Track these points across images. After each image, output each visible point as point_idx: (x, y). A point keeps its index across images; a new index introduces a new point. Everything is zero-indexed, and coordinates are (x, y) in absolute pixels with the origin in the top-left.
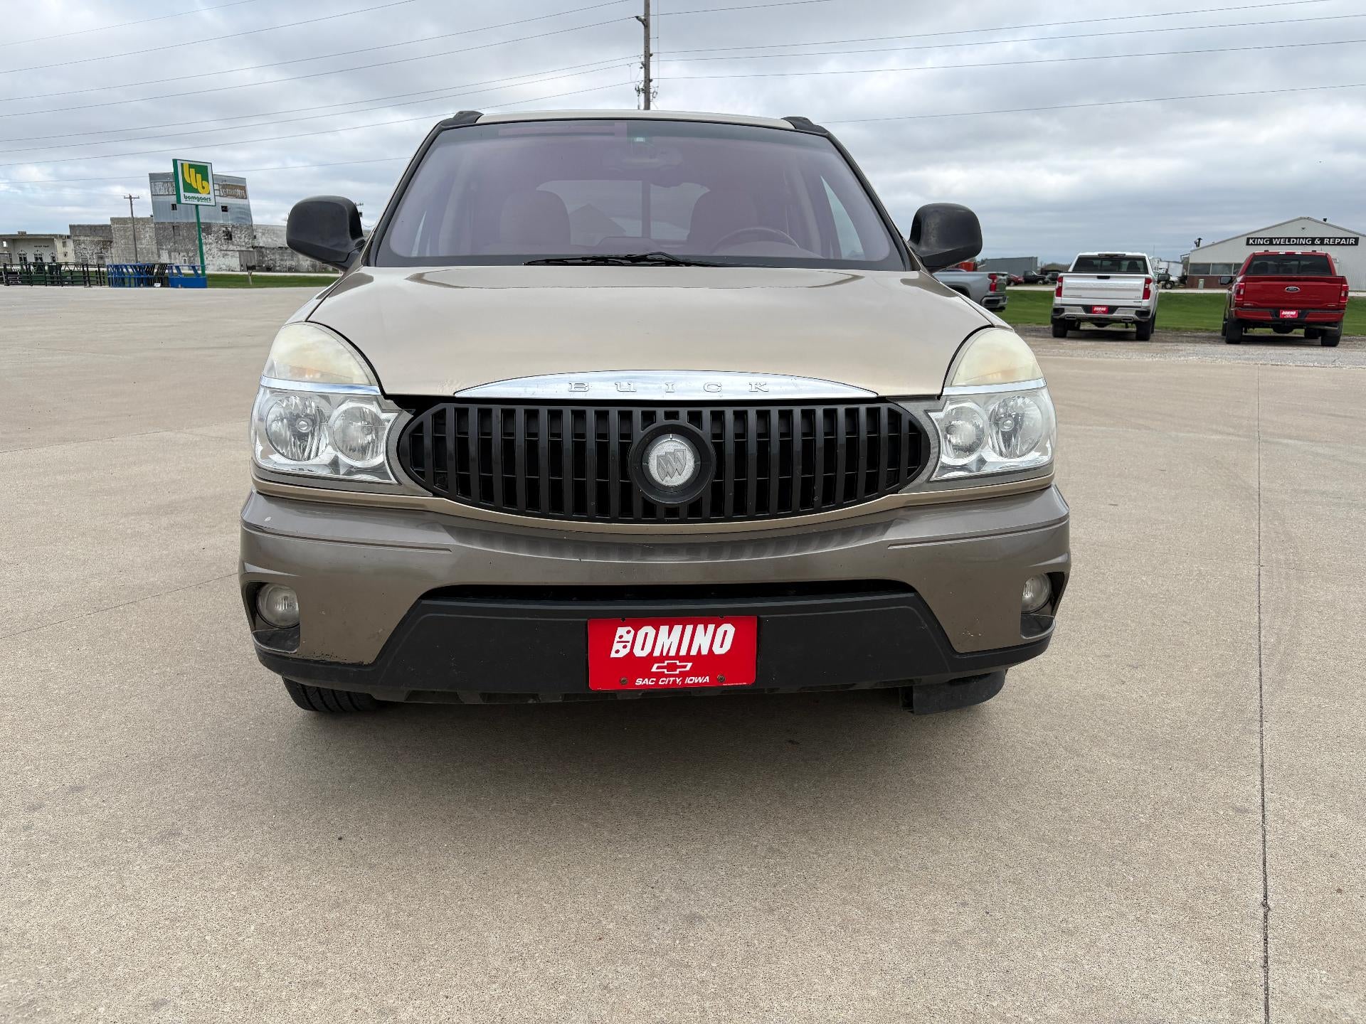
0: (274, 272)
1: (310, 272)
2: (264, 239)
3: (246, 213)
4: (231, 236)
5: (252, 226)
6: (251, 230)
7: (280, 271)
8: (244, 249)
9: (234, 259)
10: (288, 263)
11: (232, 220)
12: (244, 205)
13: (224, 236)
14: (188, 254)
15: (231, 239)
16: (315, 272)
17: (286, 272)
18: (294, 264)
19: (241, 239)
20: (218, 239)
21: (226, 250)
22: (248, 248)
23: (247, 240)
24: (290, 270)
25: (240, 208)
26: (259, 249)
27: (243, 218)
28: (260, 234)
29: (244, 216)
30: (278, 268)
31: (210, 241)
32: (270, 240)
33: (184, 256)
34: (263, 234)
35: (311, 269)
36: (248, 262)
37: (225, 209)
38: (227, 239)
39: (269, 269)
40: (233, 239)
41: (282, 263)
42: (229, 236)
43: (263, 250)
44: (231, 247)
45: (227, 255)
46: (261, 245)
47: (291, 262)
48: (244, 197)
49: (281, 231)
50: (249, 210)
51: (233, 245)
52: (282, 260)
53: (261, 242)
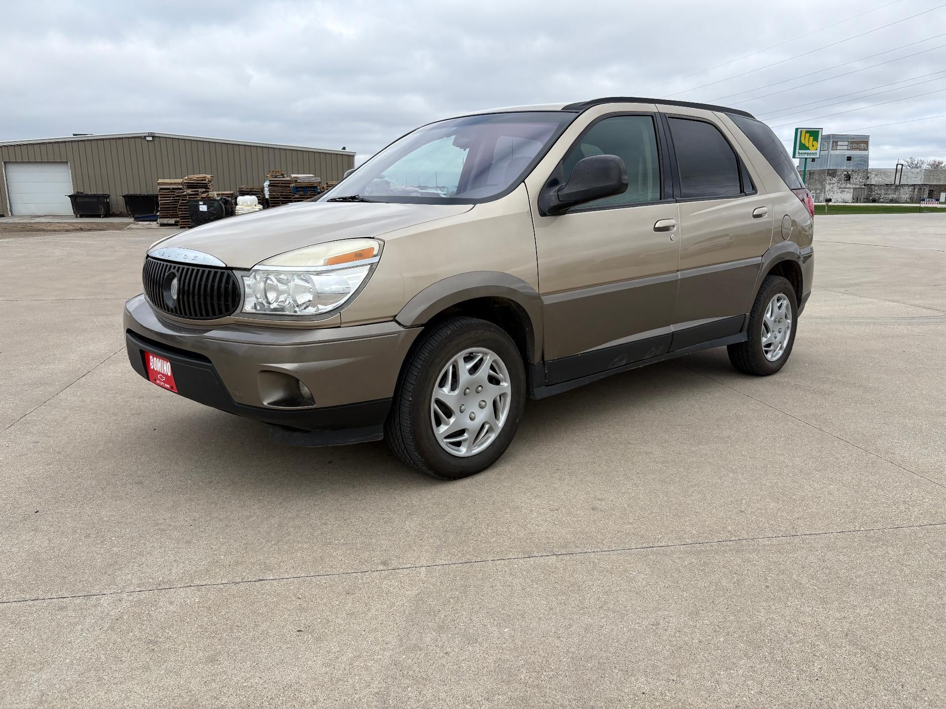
0: (878, 202)
1: (908, 203)
2: (876, 179)
3: (865, 160)
4: (850, 177)
5: (867, 170)
6: (866, 174)
7: (883, 202)
8: (858, 186)
9: (849, 194)
10: (890, 197)
11: (853, 166)
12: (864, 155)
13: (845, 178)
14: (816, 191)
15: (849, 180)
16: (912, 202)
17: (888, 203)
18: (895, 196)
19: (857, 180)
20: (840, 180)
21: (844, 188)
22: (861, 185)
23: (861, 180)
24: (892, 201)
25: (861, 157)
26: (870, 187)
27: (861, 164)
28: (874, 175)
29: (862, 163)
30: (882, 200)
31: (834, 182)
32: (881, 179)
33: (813, 193)
34: (876, 175)
35: (908, 200)
36: (859, 195)
37: (849, 159)
38: (847, 180)
39: (874, 201)
40: (851, 180)
41: (886, 196)
42: (848, 178)
43: (873, 187)
44: (848, 186)
45: (843, 191)
46: (873, 183)
47: (893, 196)
48: (866, 149)
49: (891, 172)
50: (868, 158)
51: (850, 184)
52: (886, 194)
53: (874, 180)
